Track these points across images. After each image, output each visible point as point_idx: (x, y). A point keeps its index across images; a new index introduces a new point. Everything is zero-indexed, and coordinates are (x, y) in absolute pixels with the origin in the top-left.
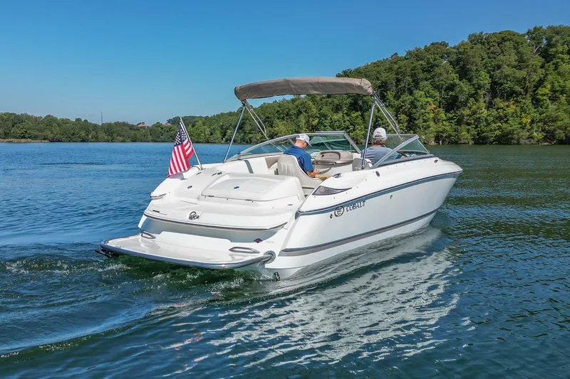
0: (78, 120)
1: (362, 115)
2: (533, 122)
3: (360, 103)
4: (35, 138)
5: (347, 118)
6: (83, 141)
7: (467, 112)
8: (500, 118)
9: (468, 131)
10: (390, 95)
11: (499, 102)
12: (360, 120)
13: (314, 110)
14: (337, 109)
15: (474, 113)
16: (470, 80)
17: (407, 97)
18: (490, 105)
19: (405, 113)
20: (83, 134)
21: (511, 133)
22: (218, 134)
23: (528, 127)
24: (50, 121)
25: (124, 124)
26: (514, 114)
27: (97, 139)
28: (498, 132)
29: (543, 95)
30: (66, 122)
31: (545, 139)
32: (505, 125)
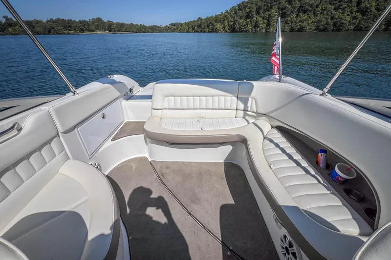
0: (141, 25)
1: (251, 21)
2: (312, 22)
3: (250, 15)
4: (129, 31)
5: (245, 22)
6: (144, 32)
7: (289, 19)
8: (300, 21)
9: (288, 26)
10: (261, 12)
11: (301, 14)
12: (250, 23)
13: (231, 19)
14: (241, 18)
15: (292, 19)
16: (291, 5)
17: (267, 13)
18: (297, 16)
19: (266, 19)
20: (144, 30)
21: (304, 27)
22: (191, 29)
23: (310, 25)
24: (132, 25)
25: (156, 26)
26: (306, 20)
27: (148, 32)
28: (299, 27)
29: (318, 11)
30: (137, 25)
31: (316, 29)
32: (302, 24)
